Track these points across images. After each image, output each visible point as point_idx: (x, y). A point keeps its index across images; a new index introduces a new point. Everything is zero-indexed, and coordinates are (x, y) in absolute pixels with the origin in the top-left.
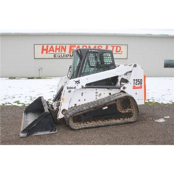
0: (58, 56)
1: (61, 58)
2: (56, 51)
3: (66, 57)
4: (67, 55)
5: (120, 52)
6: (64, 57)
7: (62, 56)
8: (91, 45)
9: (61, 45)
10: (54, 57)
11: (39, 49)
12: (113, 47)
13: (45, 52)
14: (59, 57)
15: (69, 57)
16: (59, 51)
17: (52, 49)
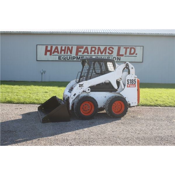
0: (63, 58)
1: (67, 60)
2: (61, 53)
3: (72, 60)
4: (73, 57)
5: (134, 55)
6: (70, 60)
7: (68, 58)
8: (100, 46)
9: (67, 46)
10: (59, 59)
11: (42, 50)
12: (126, 49)
13: (48, 53)
14: (65, 59)
15: (75, 60)
16: (65, 53)
17: (56, 50)
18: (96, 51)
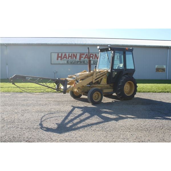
2: (68, 58)
3: (77, 63)
4: (77, 61)
6: (75, 63)
7: (74, 62)
8: (97, 54)
9: (73, 54)
10: (67, 63)
11: (55, 56)
13: (60, 59)
14: (71, 63)
15: (79, 63)
16: (71, 58)
17: (65, 57)
18: (94, 57)
